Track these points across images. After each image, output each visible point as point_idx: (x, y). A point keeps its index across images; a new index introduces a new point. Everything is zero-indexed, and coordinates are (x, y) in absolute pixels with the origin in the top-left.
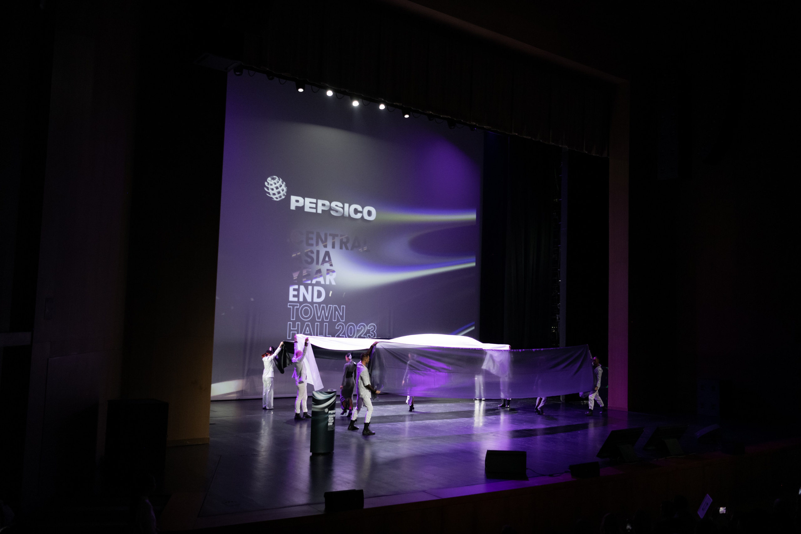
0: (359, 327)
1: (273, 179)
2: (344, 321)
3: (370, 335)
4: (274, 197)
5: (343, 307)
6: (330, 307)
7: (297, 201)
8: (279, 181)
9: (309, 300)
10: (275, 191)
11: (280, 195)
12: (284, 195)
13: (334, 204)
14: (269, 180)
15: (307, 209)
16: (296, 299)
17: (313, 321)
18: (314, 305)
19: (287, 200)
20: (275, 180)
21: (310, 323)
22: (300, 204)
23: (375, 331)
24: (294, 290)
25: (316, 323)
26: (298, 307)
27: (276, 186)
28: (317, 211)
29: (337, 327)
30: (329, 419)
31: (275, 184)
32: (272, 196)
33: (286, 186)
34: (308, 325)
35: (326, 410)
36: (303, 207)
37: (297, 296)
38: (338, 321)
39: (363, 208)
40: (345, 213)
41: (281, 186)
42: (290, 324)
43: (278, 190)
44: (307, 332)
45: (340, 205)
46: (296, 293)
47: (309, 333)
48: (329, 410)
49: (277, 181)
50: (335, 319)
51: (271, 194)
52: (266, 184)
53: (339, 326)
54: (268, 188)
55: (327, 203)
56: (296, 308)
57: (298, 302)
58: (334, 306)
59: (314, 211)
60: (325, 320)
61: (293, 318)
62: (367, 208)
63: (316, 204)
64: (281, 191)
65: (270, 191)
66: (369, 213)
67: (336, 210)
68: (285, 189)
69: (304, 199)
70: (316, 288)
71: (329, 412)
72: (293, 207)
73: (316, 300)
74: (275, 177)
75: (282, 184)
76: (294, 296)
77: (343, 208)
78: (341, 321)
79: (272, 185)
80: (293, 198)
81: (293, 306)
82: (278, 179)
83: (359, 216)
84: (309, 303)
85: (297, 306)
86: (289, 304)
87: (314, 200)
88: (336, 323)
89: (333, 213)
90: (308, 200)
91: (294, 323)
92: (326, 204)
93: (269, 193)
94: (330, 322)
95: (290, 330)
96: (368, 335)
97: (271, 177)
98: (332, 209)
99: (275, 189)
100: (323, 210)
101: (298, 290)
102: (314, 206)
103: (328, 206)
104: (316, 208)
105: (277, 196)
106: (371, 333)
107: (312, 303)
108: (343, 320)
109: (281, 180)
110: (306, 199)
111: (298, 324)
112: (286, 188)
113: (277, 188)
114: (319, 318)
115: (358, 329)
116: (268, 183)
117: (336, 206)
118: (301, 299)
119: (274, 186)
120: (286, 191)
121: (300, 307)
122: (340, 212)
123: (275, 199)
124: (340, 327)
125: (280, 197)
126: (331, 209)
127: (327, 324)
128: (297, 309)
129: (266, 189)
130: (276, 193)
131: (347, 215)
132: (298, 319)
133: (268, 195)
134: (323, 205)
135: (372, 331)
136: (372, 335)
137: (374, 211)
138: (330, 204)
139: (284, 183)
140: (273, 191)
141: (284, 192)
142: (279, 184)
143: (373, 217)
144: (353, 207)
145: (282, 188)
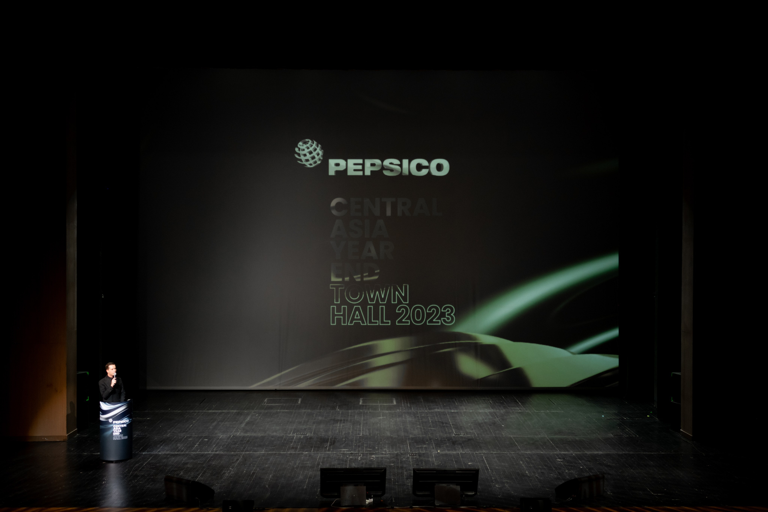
0: (430, 310)
1: (306, 143)
2: (408, 302)
3: (446, 319)
4: (307, 164)
5: (406, 287)
6: (387, 287)
7: (337, 165)
8: (312, 144)
9: (357, 278)
10: (309, 156)
11: (314, 160)
12: (320, 160)
13: (387, 162)
14: (300, 145)
15: (350, 173)
16: (340, 279)
17: (364, 304)
18: (365, 285)
19: (325, 164)
20: (308, 144)
21: (360, 306)
22: (342, 167)
23: (452, 315)
24: (337, 268)
25: (368, 307)
27: (309, 150)
28: (364, 173)
29: (398, 311)
30: (114, 429)
31: (308, 148)
32: (304, 163)
33: (322, 148)
34: (357, 309)
35: (110, 420)
36: (346, 170)
37: (342, 275)
38: (400, 302)
39: (429, 161)
40: (404, 171)
41: (315, 150)
42: (333, 308)
43: (312, 155)
44: (357, 316)
45: (396, 161)
46: (339, 272)
47: (359, 318)
48: (114, 420)
49: (310, 144)
50: (394, 301)
51: (303, 160)
52: (297, 149)
53: (401, 310)
54: (299, 155)
55: (378, 162)
56: (341, 289)
57: (343, 282)
58: (392, 285)
59: (360, 173)
60: (374, 302)
61: (337, 300)
62: (435, 162)
63: (363, 165)
64: (316, 156)
65: (303, 158)
66: (439, 167)
67: (390, 169)
68: (321, 153)
69: (347, 161)
71: (114, 422)
72: (332, 172)
73: (367, 278)
74: (307, 140)
75: (316, 147)
76: (337, 276)
77: (401, 165)
78: (404, 303)
79: (304, 150)
80: (332, 162)
81: (337, 287)
82: (311, 142)
83: (424, 172)
84: (358, 283)
85: (342, 286)
86: (331, 285)
87: (360, 161)
88: (396, 305)
89: (386, 173)
90: (351, 162)
91: (339, 307)
92: (376, 164)
93: (301, 160)
94: (388, 305)
95: (334, 315)
96: (442, 319)
97: (303, 140)
98: (385, 168)
99: (308, 154)
100: (372, 172)
101: (342, 269)
102: (360, 167)
103: (378, 166)
104: (363, 170)
105: (311, 162)
107: (362, 282)
108: (407, 302)
109: (315, 142)
110: (349, 161)
111: (344, 308)
112: (322, 151)
113: (310, 153)
114: (371, 300)
115: (428, 312)
116: (299, 149)
117: (391, 163)
118: (347, 279)
119: (306, 151)
120: (322, 155)
121: (345, 288)
122: (397, 171)
123: (309, 166)
124: (403, 311)
125: (315, 162)
126: (383, 168)
127: (384, 307)
128: (342, 291)
129: (297, 156)
130: (310, 159)
131: (407, 173)
132: (344, 302)
133: (299, 162)
134: (373, 165)
135: (448, 315)
136: (448, 319)
137: (445, 163)
138: (382, 162)
139: (319, 146)
140: (306, 157)
141: (320, 156)
142: (313, 147)
143: (445, 171)
144: (415, 162)
145: (316, 152)
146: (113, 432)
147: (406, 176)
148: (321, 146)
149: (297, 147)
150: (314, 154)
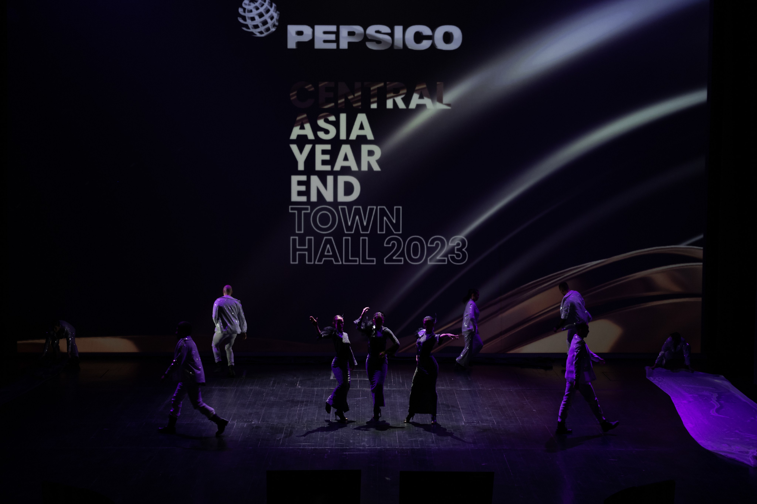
0: (432, 243)
1: (254, 1)
2: (401, 232)
3: (455, 256)
4: (256, 31)
5: (398, 210)
6: (371, 210)
7: (300, 33)
8: (263, 3)
9: (329, 196)
10: (258, 21)
11: (266, 26)
12: (274, 25)
13: (371, 30)
14: (246, 4)
15: (319, 45)
16: (304, 199)
17: (338, 234)
18: (340, 207)
19: (281, 33)
20: (256, 2)
21: (332, 238)
22: (306, 38)
23: (464, 250)
24: (300, 183)
25: (344, 238)
26: (309, 211)
27: (259, 11)
28: (338, 45)
29: (386, 244)
31: (257, 8)
32: (252, 30)
33: (277, 9)
34: (328, 242)
36: (312, 41)
37: (307, 193)
38: (389, 232)
39: (433, 30)
40: (395, 43)
41: (268, 11)
42: (294, 240)
43: (263, 19)
44: (328, 252)
45: (385, 29)
46: (303, 188)
47: (331, 254)
49: (260, 3)
50: (381, 230)
51: (250, 26)
52: (241, 10)
53: (392, 242)
54: (244, 18)
55: (358, 29)
56: (304, 213)
57: (309, 202)
58: (379, 207)
59: (333, 46)
60: (352, 231)
61: (300, 229)
63: (337, 33)
64: (269, 20)
65: (249, 23)
67: (377, 40)
68: (276, 15)
69: (313, 28)
70: (342, 179)
72: (291, 44)
73: (342, 198)
75: (269, 7)
76: (300, 193)
77: (392, 35)
78: (395, 233)
79: (251, 11)
80: (292, 29)
81: (300, 210)
83: (425, 44)
84: (329, 204)
85: (307, 209)
86: (290, 207)
87: (333, 28)
88: (384, 237)
89: (371, 46)
90: (320, 29)
91: (302, 238)
92: (356, 32)
93: (247, 26)
94: (373, 236)
95: (295, 250)
96: (449, 256)
98: (369, 38)
99: (257, 18)
100: (349, 43)
101: (307, 184)
102: (333, 37)
103: (359, 35)
104: (337, 41)
105: (262, 28)
106: (456, 252)
107: (335, 203)
108: (399, 231)
109: (267, 1)
110: (317, 28)
111: (310, 240)
112: (278, 12)
113: (261, 15)
114: (349, 228)
115: (429, 245)
116: (244, 10)
117: (378, 32)
118: (314, 198)
119: (255, 13)
120: (278, 18)
121: (312, 211)
122: (386, 42)
123: (259, 35)
124: (394, 244)
125: (268, 29)
126: (366, 38)
127: (367, 238)
128: (307, 216)
129: (241, 21)
130: (260, 25)
131: (401, 46)
132: (309, 231)
133: (244, 29)
134: (351, 34)
135: (458, 250)
136: (458, 256)
137: (456, 32)
138: (365, 30)
139: (274, 5)
140: (254, 21)
141: (274, 20)
142: (264, 7)
144: (412, 30)
145: (269, 14)
147: (399, 50)
148: (275, 5)
149: (242, 7)
150: (266, 17)
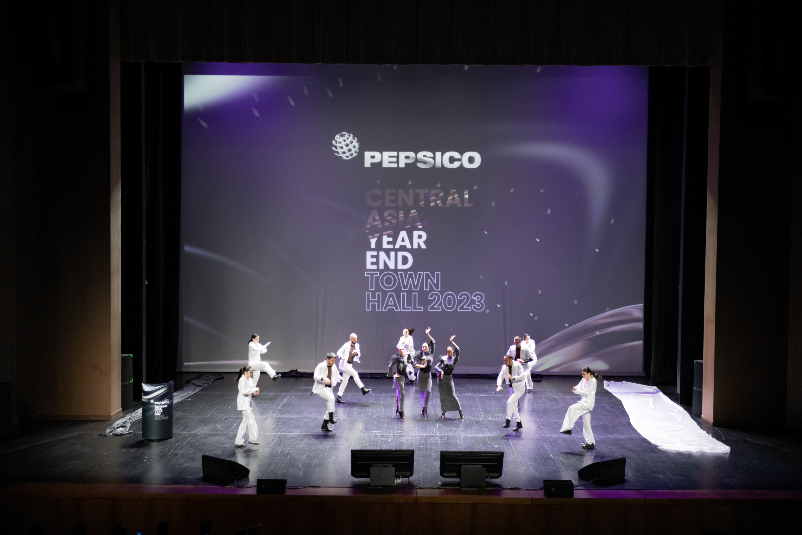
0: (461, 297)
1: (342, 136)
2: (440, 290)
3: (476, 305)
4: (344, 156)
5: (438, 275)
6: (420, 274)
7: (373, 157)
8: (349, 137)
9: (392, 266)
10: (345, 149)
11: (351, 153)
12: (356, 152)
13: (421, 155)
14: (337, 138)
16: (375, 267)
17: (398, 291)
18: (399, 273)
19: (360, 157)
20: (344, 136)
21: (393, 293)
22: (377, 160)
23: (482, 302)
24: (372, 257)
25: (402, 293)
26: (378, 275)
27: (346, 143)
28: (398, 165)
29: (430, 297)
30: (156, 409)
31: (345, 141)
32: (341, 155)
33: (358, 141)
34: (391, 296)
35: (152, 401)
36: (381, 162)
37: (377, 263)
38: (432, 289)
39: (461, 154)
40: (436, 164)
41: (352, 142)
42: (368, 295)
43: (348, 148)
44: (391, 302)
45: (430, 154)
46: (374, 260)
47: (393, 304)
48: (155, 401)
49: (347, 137)
50: (427, 288)
51: (340, 153)
52: (334, 142)
53: (434, 296)
54: (336, 147)
55: (412, 154)
56: (375, 277)
57: (378, 269)
58: (425, 273)
59: (395, 165)
60: (407, 289)
61: (372, 288)
62: (467, 155)
63: (398, 157)
64: (352, 149)
65: (339, 150)
66: (471, 160)
67: (424, 161)
68: (357, 146)
69: (382, 154)
70: (400, 254)
71: (155, 403)
72: (367, 164)
73: (400, 266)
74: (344, 133)
75: (353, 140)
76: (372, 263)
77: (434, 158)
78: (436, 290)
79: (341, 143)
80: (368, 154)
81: (372, 275)
82: (348, 135)
83: (456, 165)
84: (392, 270)
85: (377, 274)
86: (366, 272)
87: (395, 154)
88: (429, 292)
89: (420, 165)
90: (386, 154)
92: (410, 156)
93: (338, 153)
94: (421, 292)
96: (472, 305)
97: (340, 134)
98: (419, 160)
99: (344, 147)
100: (406, 164)
101: (377, 257)
102: (395, 160)
103: (412, 158)
104: (398, 162)
105: (348, 154)
106: (477, 303)
107: (396, 270)
109: (352, 135)
110: (384, 153)
111: (379, 295)
112: (358, 143)
113: (347, 145)
114: (405, 287)
115: (458, 299)
116: (336, 142)
117: (425, 156)
118: (382, 267)
119: (343, 144)
120: (358, 147)
121: (380, 275)
122: (430, 163)
123: (346, 158)
124: (435, 298)
125: (352, 155)
126: (417, 160)
128: (377, 278)
129: (334, 149)
130: (346, 151)
131: (440, 165)
132: (378, 288)
133: (336, 154)
134: (407, 157)
135: (478, 302)
136: (478, 305)
137: (477, 156)
138: (416, 155)
139: (356, 138)
140: (343, 149)
141: (356, 148)
142: (349, 140)
143: (477, 164)
144: (447, 155)
145: (353, 144)
146: (154, 412)
147: (439, 169)
148: (357, 139)
149: (335, 140)
150: (351, 146)
